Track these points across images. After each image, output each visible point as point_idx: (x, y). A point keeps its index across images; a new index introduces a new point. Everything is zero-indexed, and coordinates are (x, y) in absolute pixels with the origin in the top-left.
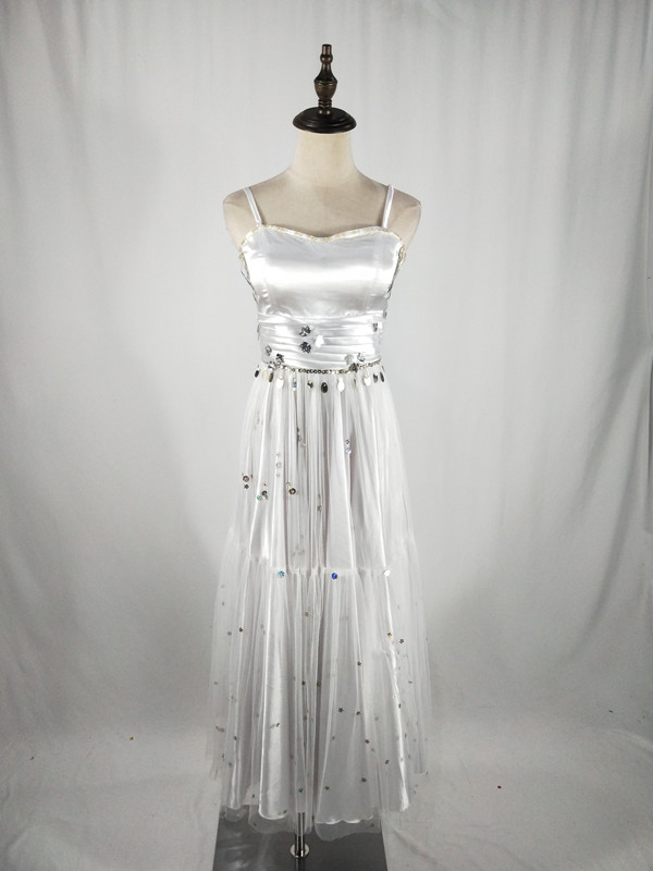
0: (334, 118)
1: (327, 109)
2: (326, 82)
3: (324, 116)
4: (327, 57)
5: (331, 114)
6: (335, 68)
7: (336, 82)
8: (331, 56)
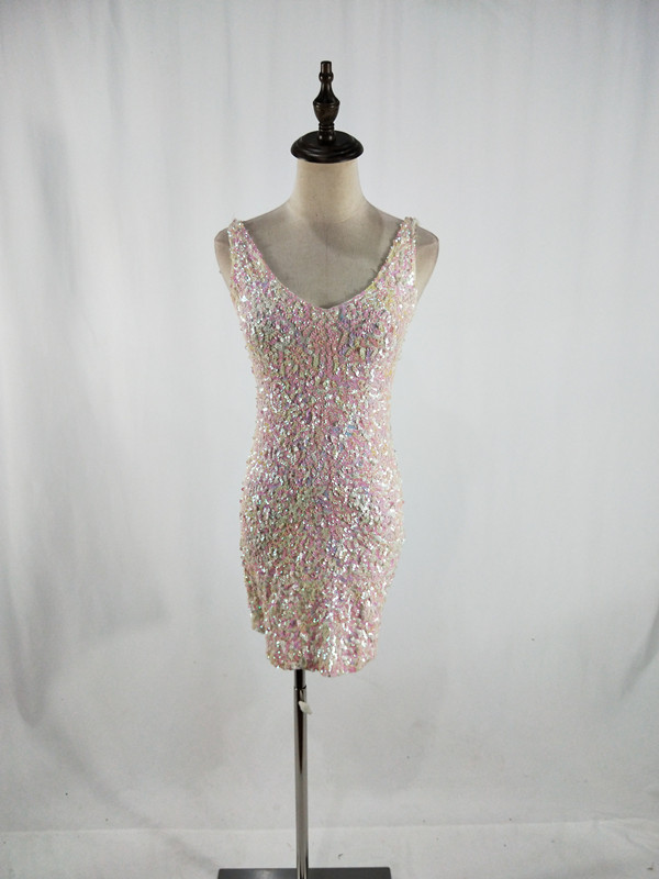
0: (338, 144)
1: (329, 134)
2: (326, 104)
3: (324, 143)
4: (326, 75)
5: (334, 141)
6: (337, 88)
7: (337, 103)
8: (332, 75)
